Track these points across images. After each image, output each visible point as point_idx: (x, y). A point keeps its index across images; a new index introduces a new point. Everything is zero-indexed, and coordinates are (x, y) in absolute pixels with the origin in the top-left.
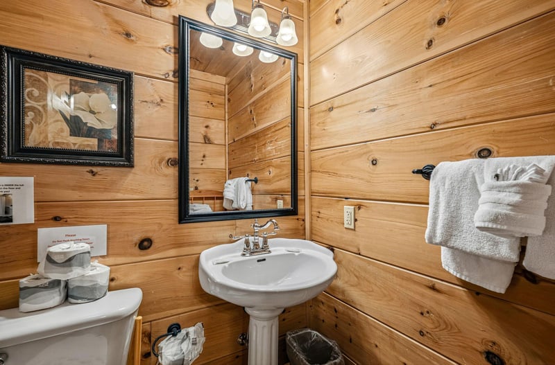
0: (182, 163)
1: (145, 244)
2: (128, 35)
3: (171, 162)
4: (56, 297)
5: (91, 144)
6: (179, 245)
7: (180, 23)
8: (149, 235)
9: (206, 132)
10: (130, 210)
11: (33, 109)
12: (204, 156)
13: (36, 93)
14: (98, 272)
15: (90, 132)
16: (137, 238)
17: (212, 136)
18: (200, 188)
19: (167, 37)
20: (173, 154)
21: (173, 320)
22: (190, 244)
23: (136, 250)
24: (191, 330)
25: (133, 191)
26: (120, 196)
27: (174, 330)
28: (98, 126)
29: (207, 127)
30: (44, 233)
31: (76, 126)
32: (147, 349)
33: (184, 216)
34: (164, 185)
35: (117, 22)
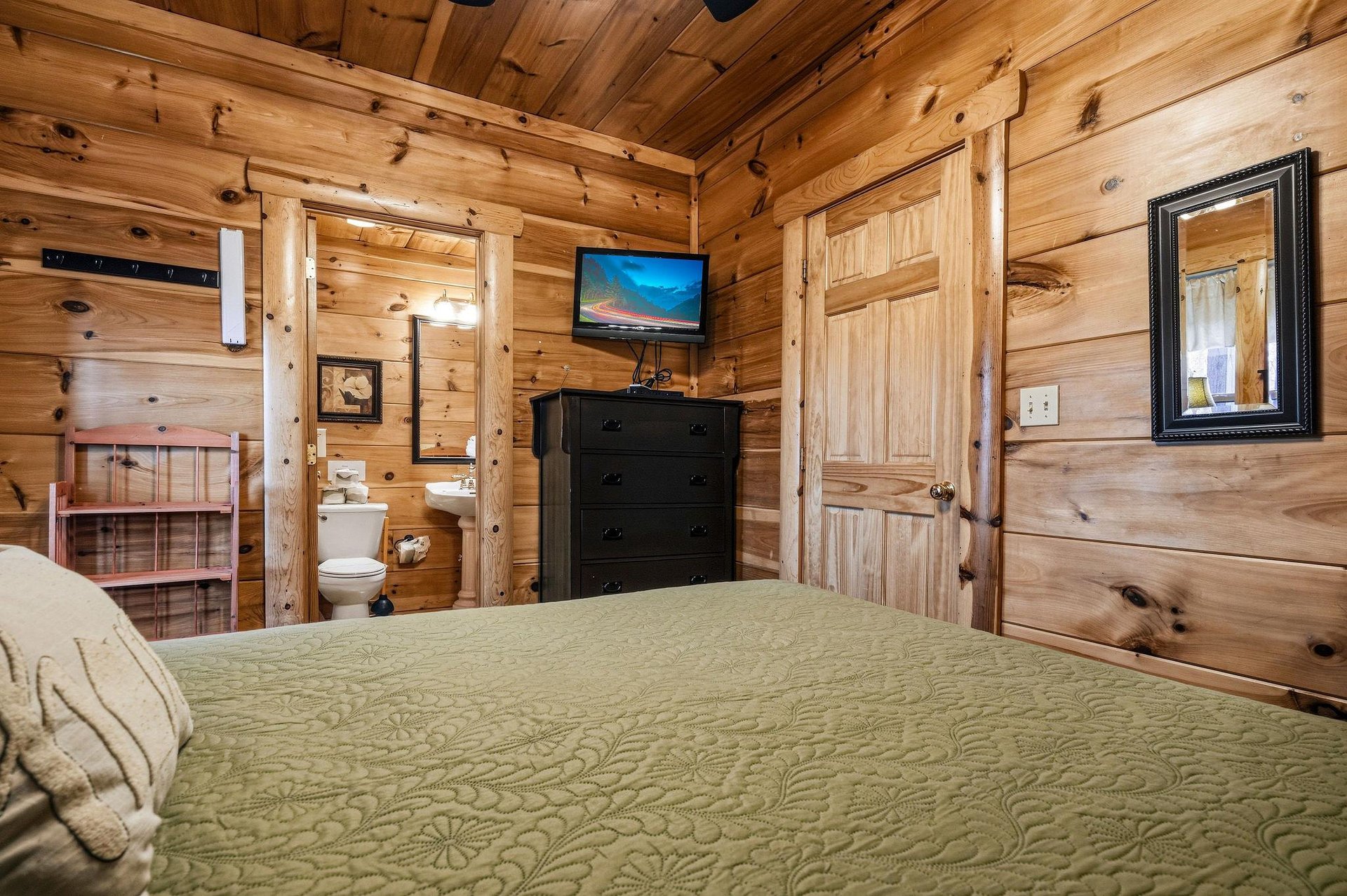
0: (415, 421)
1: (389, 476)
2: (378, 335)
3: (407, 420)
4: (341, 498)
5: (356, 409)
6: (412, 479)
7: (414, 320)
8: (392, 470)
9: (450, 377)
10: (379, 452)
11: (325, 389)
12: (448, 407)
13: (327, 380)
14: (363, 490)
15: (356, 402)
16: (384, 471)
17: (458, 383)
18: (443, 445)
19: (405, 330)
20: (409, 415)
21: (409, 533)
22: (420, 480)
23: (384, 479)
24: (421, 538)
25: (382, 440)
26: (373, 443)
27: (409, 538)
28: (360, 397)
29: (452, 371)
30: (330, 463)
31: (348, 398)
32: (391, 548)
33: (416, 458)
34: (402, 435)
35: (372, 328)
